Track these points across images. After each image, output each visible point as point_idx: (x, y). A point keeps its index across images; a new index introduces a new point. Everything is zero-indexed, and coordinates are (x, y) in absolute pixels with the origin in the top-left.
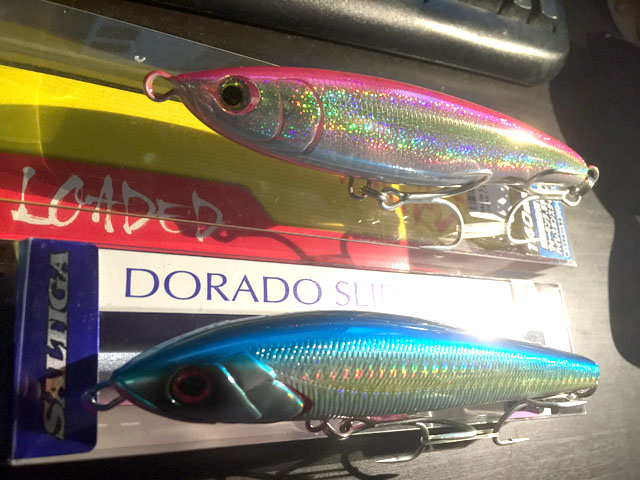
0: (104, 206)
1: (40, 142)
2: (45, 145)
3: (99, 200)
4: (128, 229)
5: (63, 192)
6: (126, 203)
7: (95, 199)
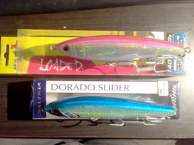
0: (56, 65)
1: (44, 53)
2: (45, 53)
3: (55, 64)
4: (61, 70)
5: (48, 63)
6: (61, 64)
7: (54, 64)
